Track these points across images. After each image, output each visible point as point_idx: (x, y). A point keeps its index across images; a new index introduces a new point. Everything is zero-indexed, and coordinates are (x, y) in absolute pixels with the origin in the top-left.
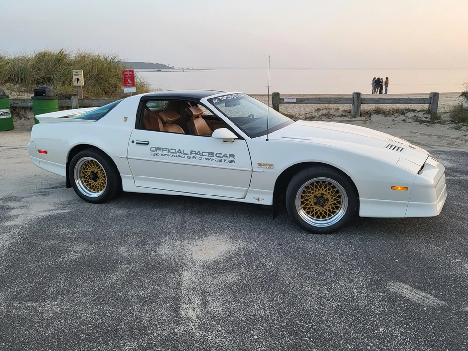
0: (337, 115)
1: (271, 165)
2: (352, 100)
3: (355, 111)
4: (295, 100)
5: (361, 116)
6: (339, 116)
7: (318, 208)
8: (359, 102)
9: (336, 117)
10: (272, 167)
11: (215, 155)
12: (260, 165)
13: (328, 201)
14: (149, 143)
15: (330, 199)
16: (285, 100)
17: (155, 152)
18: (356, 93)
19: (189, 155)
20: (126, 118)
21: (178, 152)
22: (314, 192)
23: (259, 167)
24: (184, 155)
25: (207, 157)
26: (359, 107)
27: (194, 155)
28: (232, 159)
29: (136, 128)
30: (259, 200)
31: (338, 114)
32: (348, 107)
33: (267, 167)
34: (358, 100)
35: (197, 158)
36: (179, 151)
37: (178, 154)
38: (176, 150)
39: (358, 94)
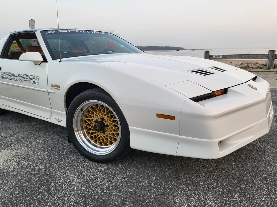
0: (254, 67)
1: (58, 86)
2: (268, 56)
3: (270, 64)
4: (221, 57)
5: (274, 68)
6: (256, 68)
7: (100, 134)
8: (274, 57)
9: (253, 69)
10: (59, 88)
11: (29, 76)
12: (52, 86)
13: (108, 126)
15: (109, 124)
16: (214, 57)
18: (271, 50)
21: (13, 76)
22: (94, 116)
23: (51, 88)
25: (25, 79)
26: (273, 61)
28: (37, 81)
30: (58, 122)
31: (256, 66)
32: (265, 61)
33: (56, 88)
34: (272, 55)
39: (273, 51)
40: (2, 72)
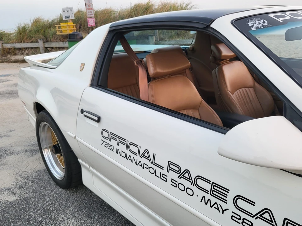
14: (102, 120)
17: (108, 141)
19: (164, 172)
20: (83, 65)
24: (155, 168)
27: (175, 176)
29: (92, 85)
35: (181, 187)
36: (145, 155)
37: (144, 161)
38: (140, 148)
40: (104, 130)
